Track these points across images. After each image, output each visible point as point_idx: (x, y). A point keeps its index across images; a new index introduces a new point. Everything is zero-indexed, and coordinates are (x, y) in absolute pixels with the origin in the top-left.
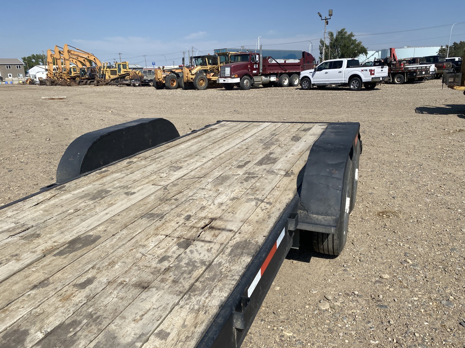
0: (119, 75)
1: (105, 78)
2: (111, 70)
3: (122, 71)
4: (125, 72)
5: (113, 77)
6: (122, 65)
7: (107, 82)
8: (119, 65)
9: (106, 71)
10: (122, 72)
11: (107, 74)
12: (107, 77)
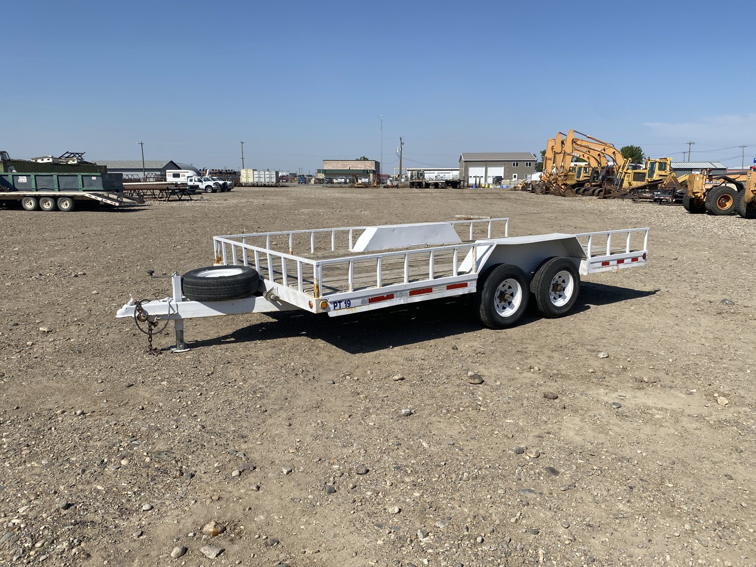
0: (649, 182)
1: (621, 185)
2: (634, 173)
3: (655, 175)
4: (660, 175)
5: (636, 184)
6: (657, 164)
7: (623, 193)
8: (653, 164)
9: (626, 173)
10: (655, 177)
11: (626, 178)
12: (625, 185)
